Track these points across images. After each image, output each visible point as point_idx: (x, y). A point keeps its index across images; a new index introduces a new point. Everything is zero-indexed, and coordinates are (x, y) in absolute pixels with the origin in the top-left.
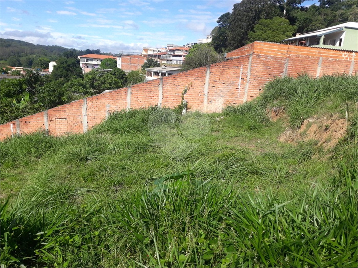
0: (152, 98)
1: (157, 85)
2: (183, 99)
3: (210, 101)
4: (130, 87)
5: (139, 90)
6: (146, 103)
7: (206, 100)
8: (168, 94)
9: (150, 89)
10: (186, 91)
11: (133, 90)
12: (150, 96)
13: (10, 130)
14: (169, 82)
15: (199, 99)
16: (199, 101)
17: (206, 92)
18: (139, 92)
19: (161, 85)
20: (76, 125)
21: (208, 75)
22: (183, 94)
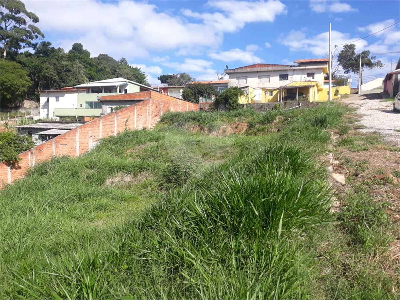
0: (111, 126)
1: (114, 117)
2: (126, 126)
3: (137, 127)
4: (101, 118)
5: (105, 120)
6: (109, 130)
8: (119, 123)
9: (111, 119)
10: (127, 120)
13: (28, 158)
14: (120, 115)
15: (132, 126)
17: (135, 121)
19: (116, 117)
20: (73, 149)
21: (136, 110)
22: (126, 122)
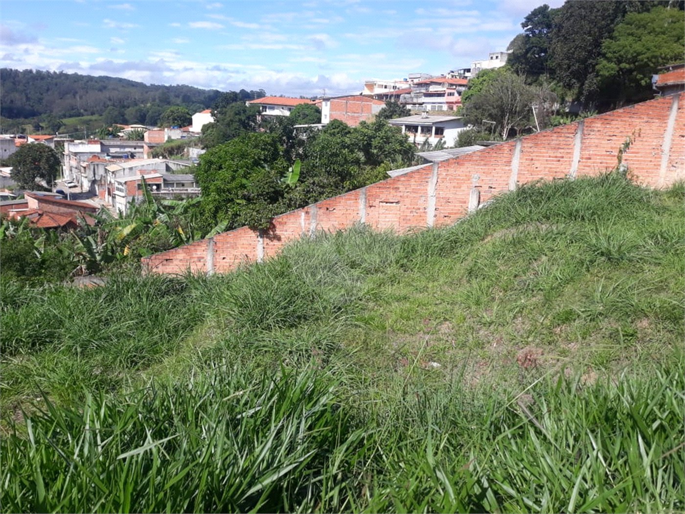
0: (559, 161)
1: (571, 135)
2: (620, 161)
3: (672, 165)
4: (521, 140)
5: (537, 144)
6: (547, 170)
7: (664, 163)
8: (591, 152)
9: (557, 142)
10: (627, 145)
11: (525, 145)
12: (556, 157)
13: (300, 224)
14: (596, 129)
15: (651, 161)
16: (651, 165)
17: (666, 147)
18: (536, 150)
19: (579, 135)
20: (415, 214)
21: (674, 113)
22: (621, 151)
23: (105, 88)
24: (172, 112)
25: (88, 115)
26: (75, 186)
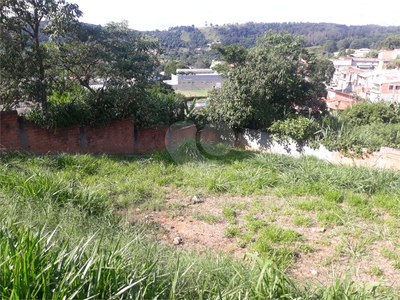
23: (324, 29)
24: (390, 39)
25: (315, 46)
26: (336, 86)
